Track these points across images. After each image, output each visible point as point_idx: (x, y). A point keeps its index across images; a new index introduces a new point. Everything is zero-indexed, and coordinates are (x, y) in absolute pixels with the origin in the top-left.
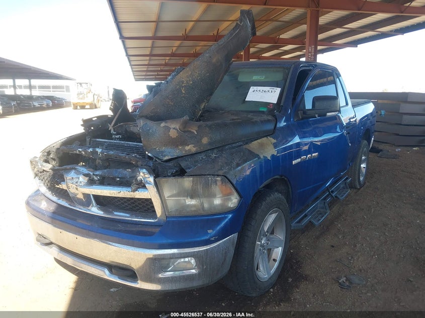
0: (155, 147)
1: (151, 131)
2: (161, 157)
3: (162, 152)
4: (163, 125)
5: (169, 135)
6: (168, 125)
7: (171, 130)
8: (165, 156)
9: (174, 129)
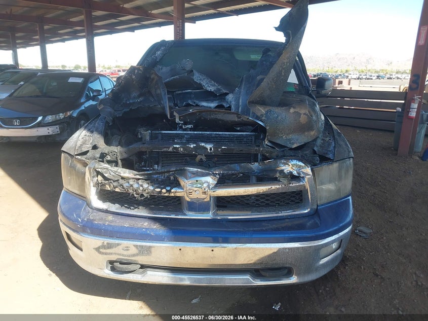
0: (282, 135)
1: (279, 118)
2: (289, 146)
3: (290, 140)
4: (292, 110)
5: (300, 121)
6: (297, 110)
7: (302, 115)
8: (293, 144)
9: (305, 114)
